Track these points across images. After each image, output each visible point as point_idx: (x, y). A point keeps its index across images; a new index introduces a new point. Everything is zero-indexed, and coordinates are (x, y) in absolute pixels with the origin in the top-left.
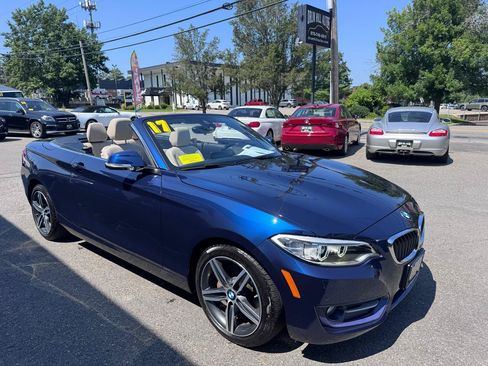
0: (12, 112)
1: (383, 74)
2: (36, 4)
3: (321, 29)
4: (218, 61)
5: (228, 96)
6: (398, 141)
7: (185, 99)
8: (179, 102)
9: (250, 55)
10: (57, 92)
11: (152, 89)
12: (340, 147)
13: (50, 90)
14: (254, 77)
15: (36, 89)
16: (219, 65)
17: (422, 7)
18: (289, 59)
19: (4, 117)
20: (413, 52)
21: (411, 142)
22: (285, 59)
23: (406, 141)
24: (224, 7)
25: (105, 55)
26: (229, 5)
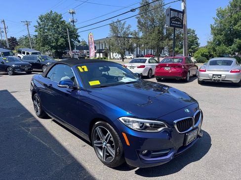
0: (35, 61)
1: (214, 40)
2: (49, 13)
3: (178, 20)
4: (130, 36)
5: (135, 53)
6: (213, 75)
7: (115, 54)
8: (112, 56)
9: (146, 32)
10: (57, 52)
11: (100, 50)
12: (185, 78)
13: (54, 51)
14: (147, 43)
15: (47, 50)
16: (130, 38)
17: (235, 6)
18: (165, 34)
19: (31, 63)
20: (231, 29)
21: (221, 75)
22: (163, 34)
23: (218, 75)
24: (131, 11)
25: (79, 34)
26: (134, 10)
